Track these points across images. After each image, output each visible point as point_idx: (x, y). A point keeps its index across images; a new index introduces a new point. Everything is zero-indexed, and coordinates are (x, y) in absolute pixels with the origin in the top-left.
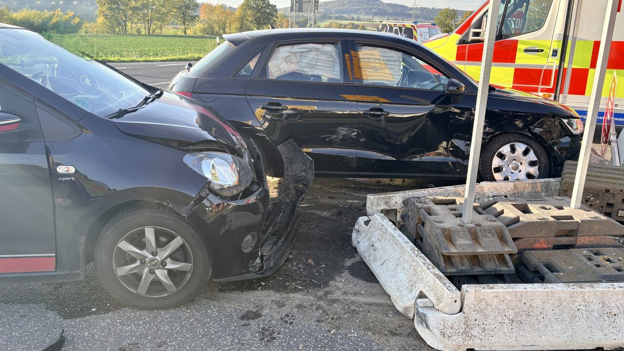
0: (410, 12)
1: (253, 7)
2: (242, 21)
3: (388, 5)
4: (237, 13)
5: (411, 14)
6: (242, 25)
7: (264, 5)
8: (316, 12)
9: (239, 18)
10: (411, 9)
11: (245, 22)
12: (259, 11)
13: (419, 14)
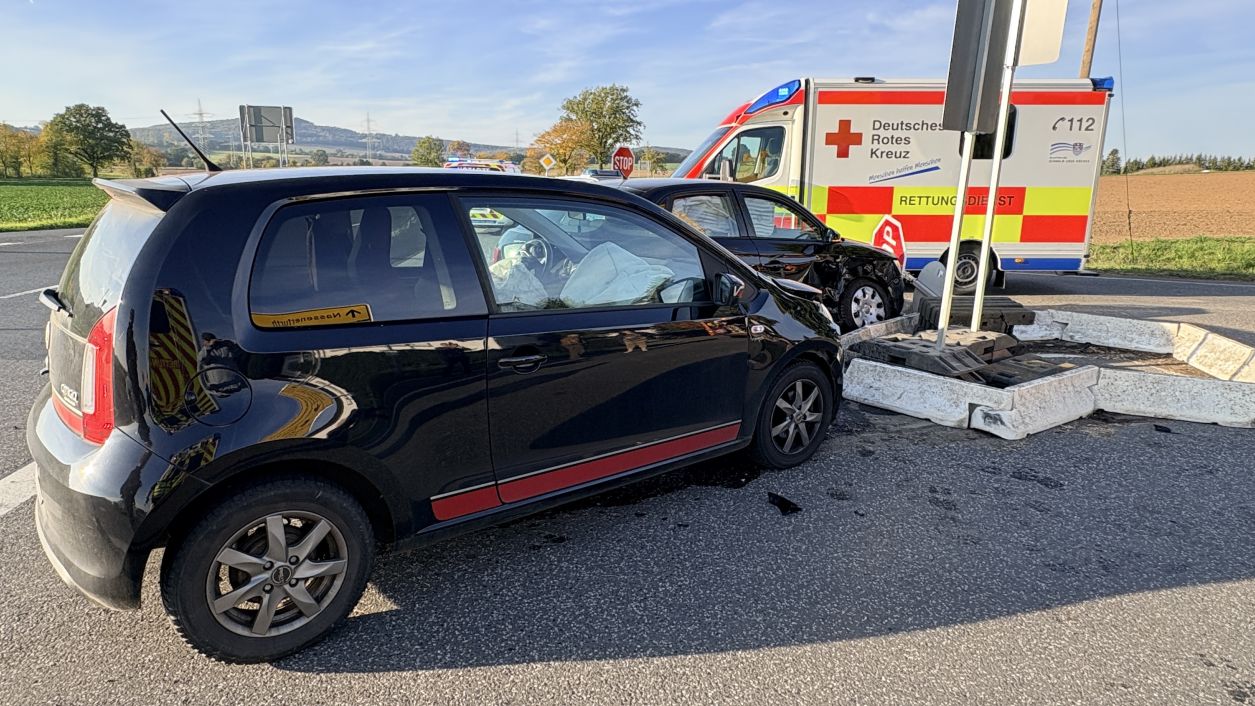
0: (364, 140)
1: (77, 128)
2: (55, 154)
3: (323, 129)
4: (44, 139)
5: (365, 143)
6: (56, 160)
7: (100, 125)
8: (290, 141)
9: (47, 147)
10: (364, 136)
11: (61, 154)
12: (91, 134)
13: (376, 144)
